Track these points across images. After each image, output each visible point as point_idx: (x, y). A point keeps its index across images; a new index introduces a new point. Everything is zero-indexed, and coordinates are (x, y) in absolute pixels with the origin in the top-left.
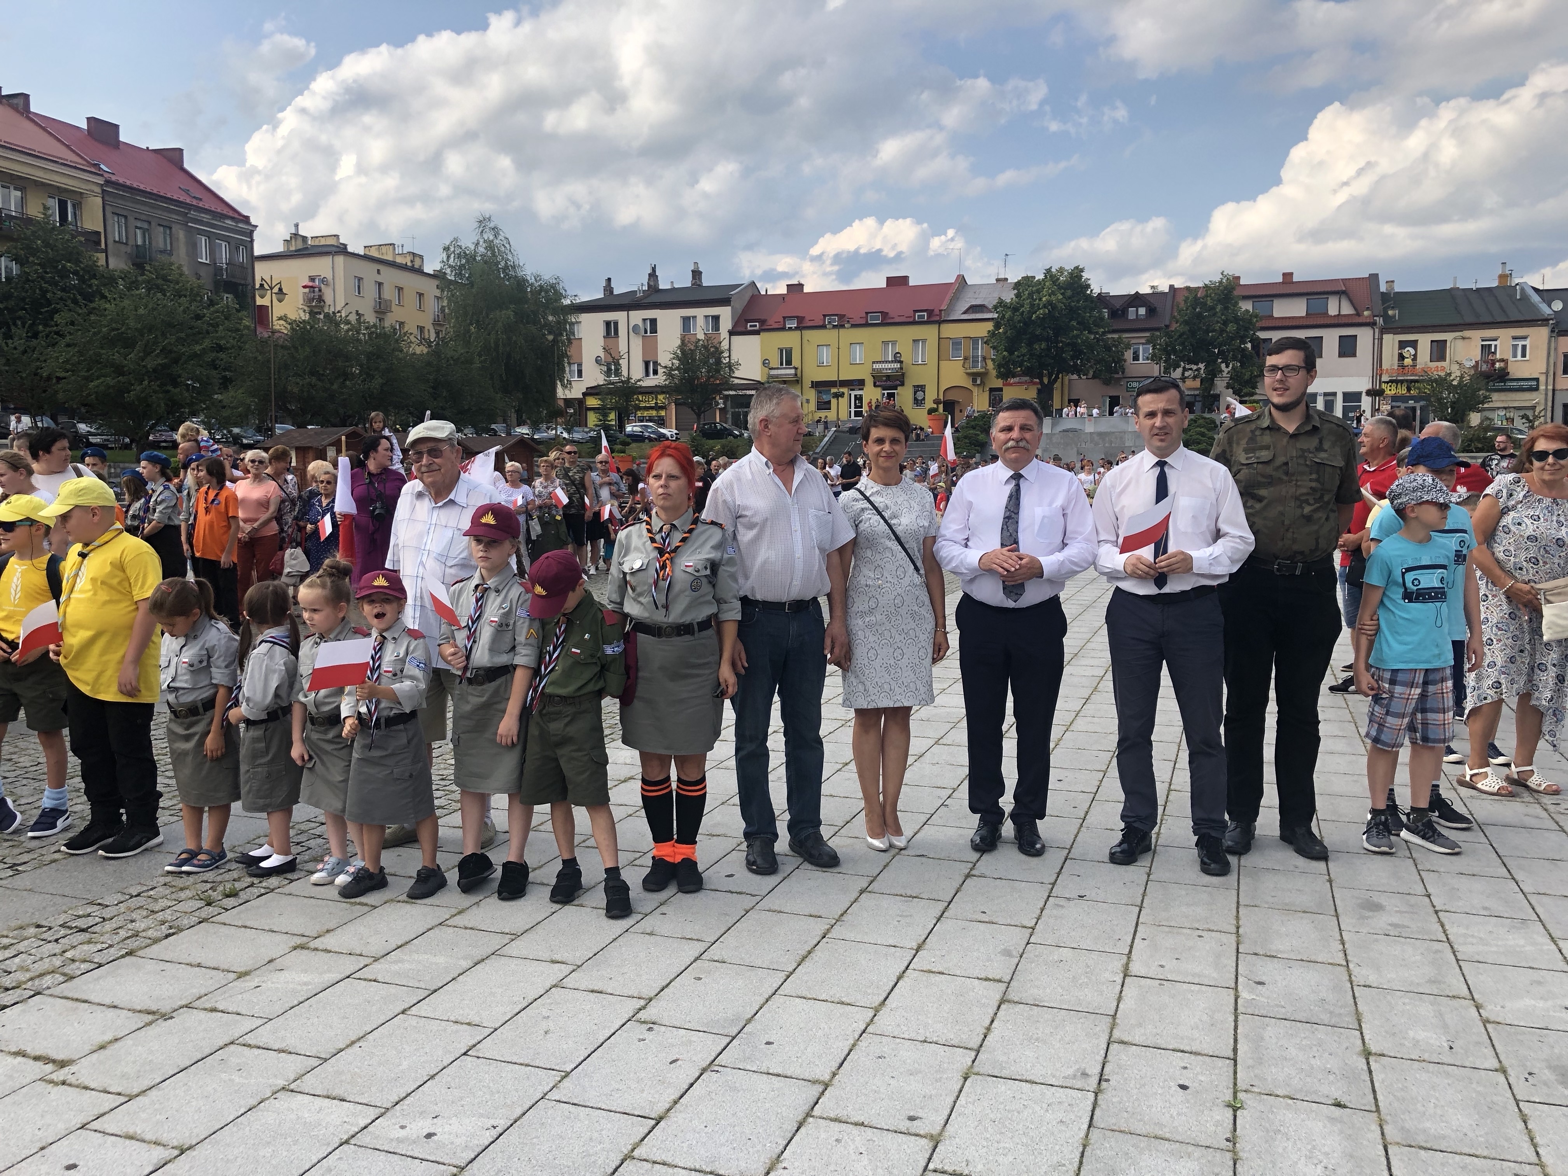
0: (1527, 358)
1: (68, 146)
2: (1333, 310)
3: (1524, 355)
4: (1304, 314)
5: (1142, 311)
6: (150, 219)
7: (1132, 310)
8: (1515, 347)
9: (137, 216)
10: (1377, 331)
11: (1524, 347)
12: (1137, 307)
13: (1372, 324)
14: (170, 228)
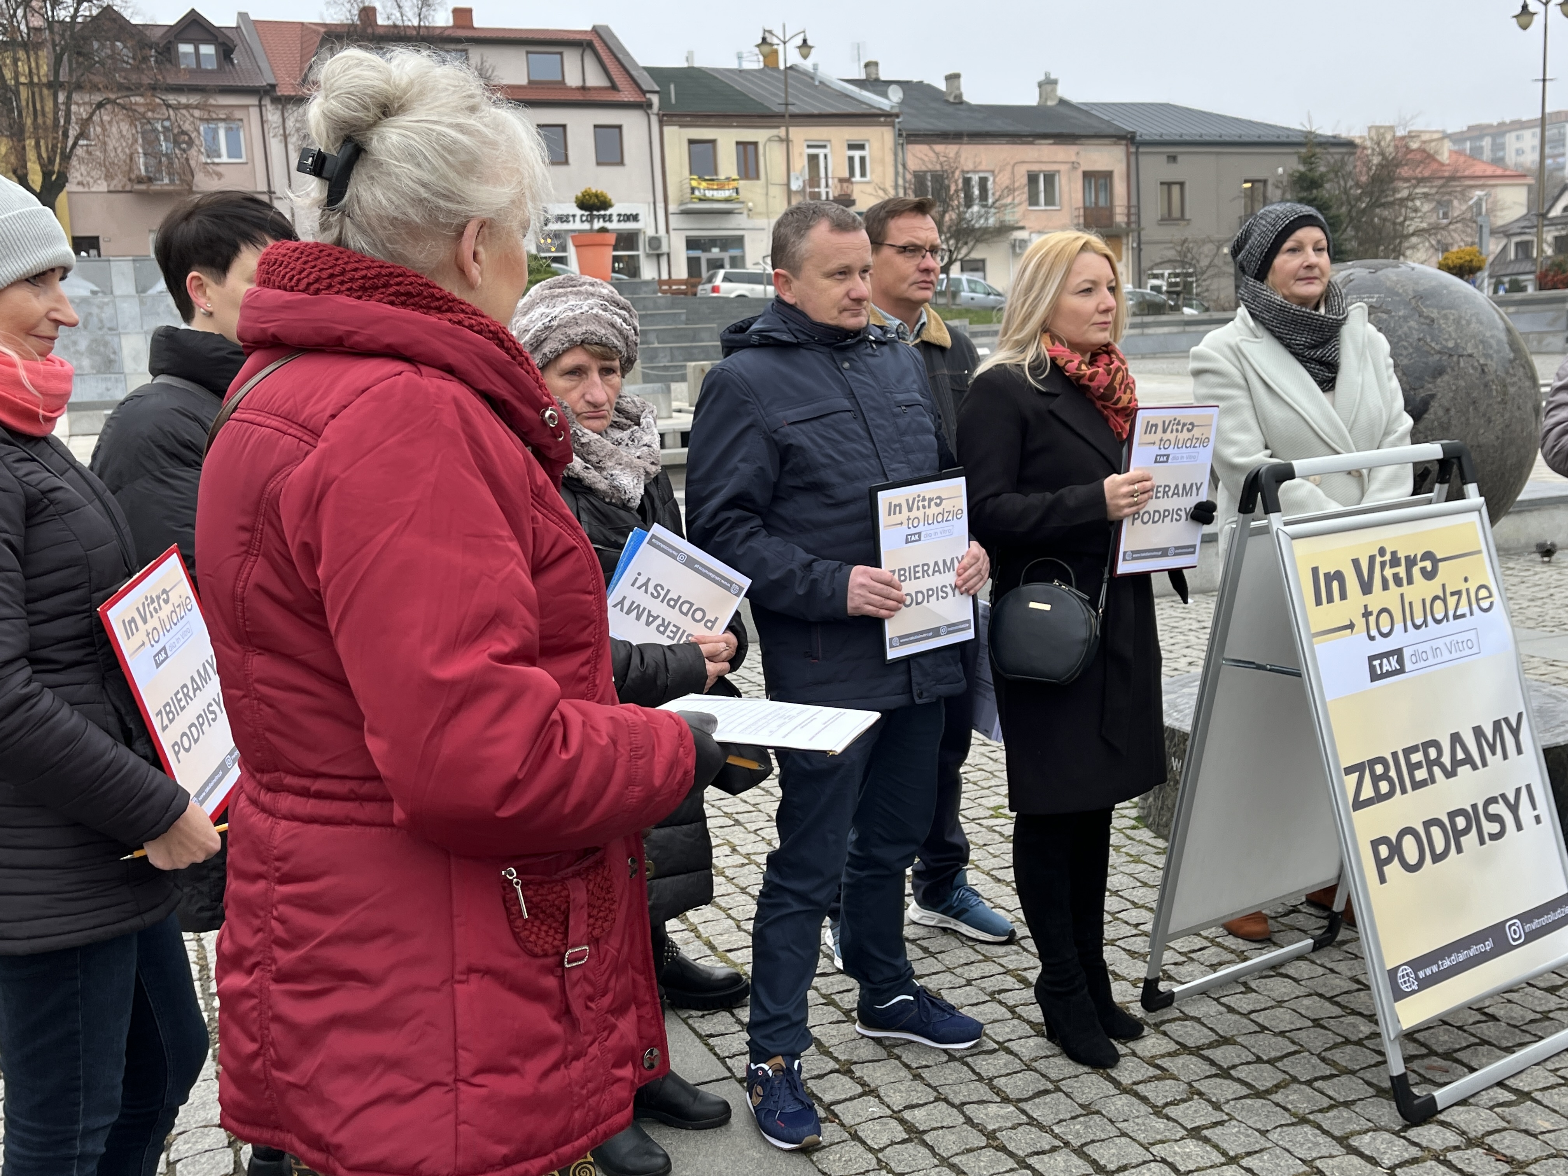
0: (868, 178)
2: (573, 79)
3: (863, 174)
4: (524, 81)
5: (207, 50)
7: (185, 48)
8: (851, 159)
10: (654, 120)
11: (863, 159)
12: (196, 42)
13: (644, 106)
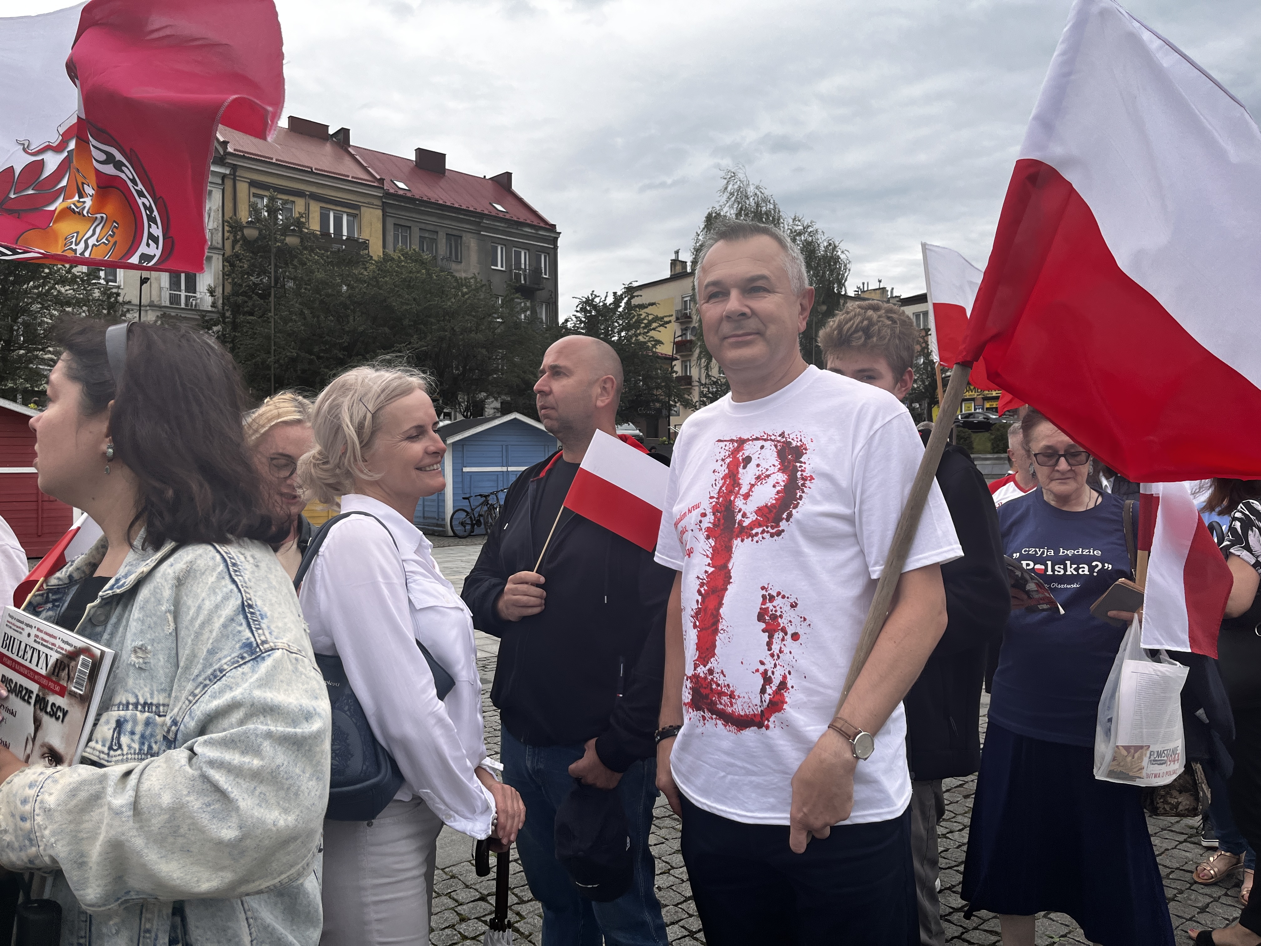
1: (365, 169)
6: (438, 229)
9: (423, 226)
14: (461, 237)
